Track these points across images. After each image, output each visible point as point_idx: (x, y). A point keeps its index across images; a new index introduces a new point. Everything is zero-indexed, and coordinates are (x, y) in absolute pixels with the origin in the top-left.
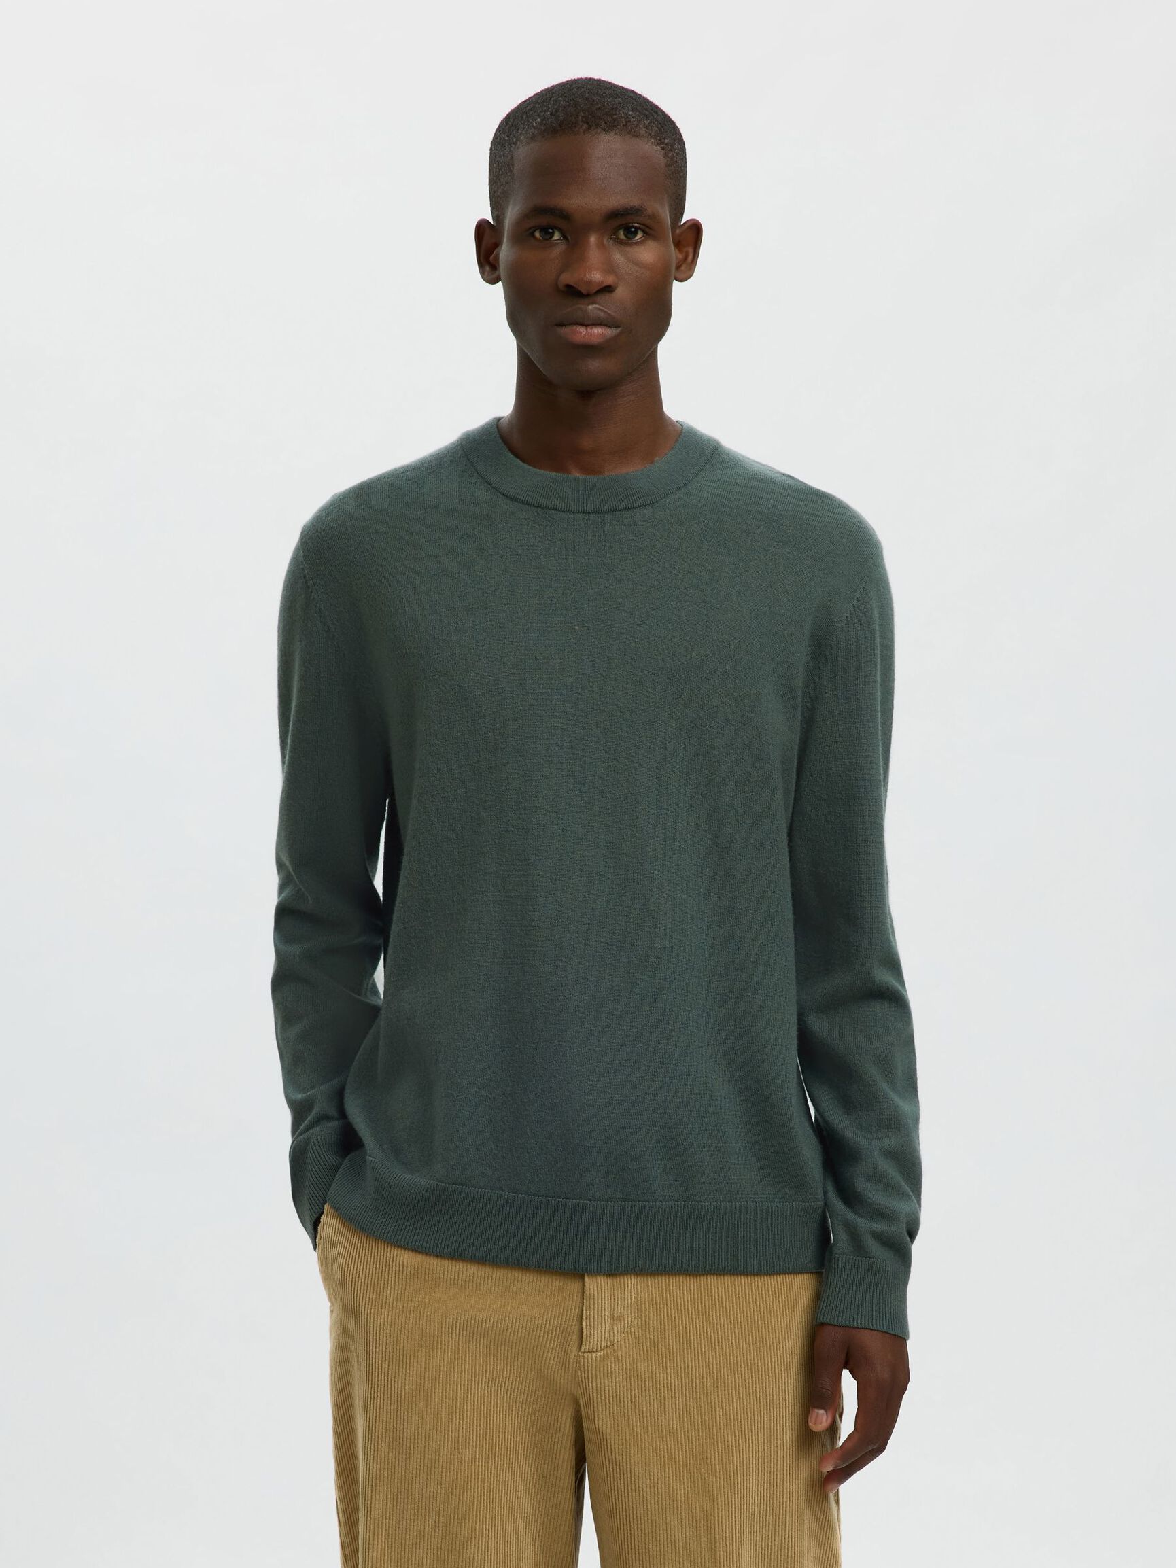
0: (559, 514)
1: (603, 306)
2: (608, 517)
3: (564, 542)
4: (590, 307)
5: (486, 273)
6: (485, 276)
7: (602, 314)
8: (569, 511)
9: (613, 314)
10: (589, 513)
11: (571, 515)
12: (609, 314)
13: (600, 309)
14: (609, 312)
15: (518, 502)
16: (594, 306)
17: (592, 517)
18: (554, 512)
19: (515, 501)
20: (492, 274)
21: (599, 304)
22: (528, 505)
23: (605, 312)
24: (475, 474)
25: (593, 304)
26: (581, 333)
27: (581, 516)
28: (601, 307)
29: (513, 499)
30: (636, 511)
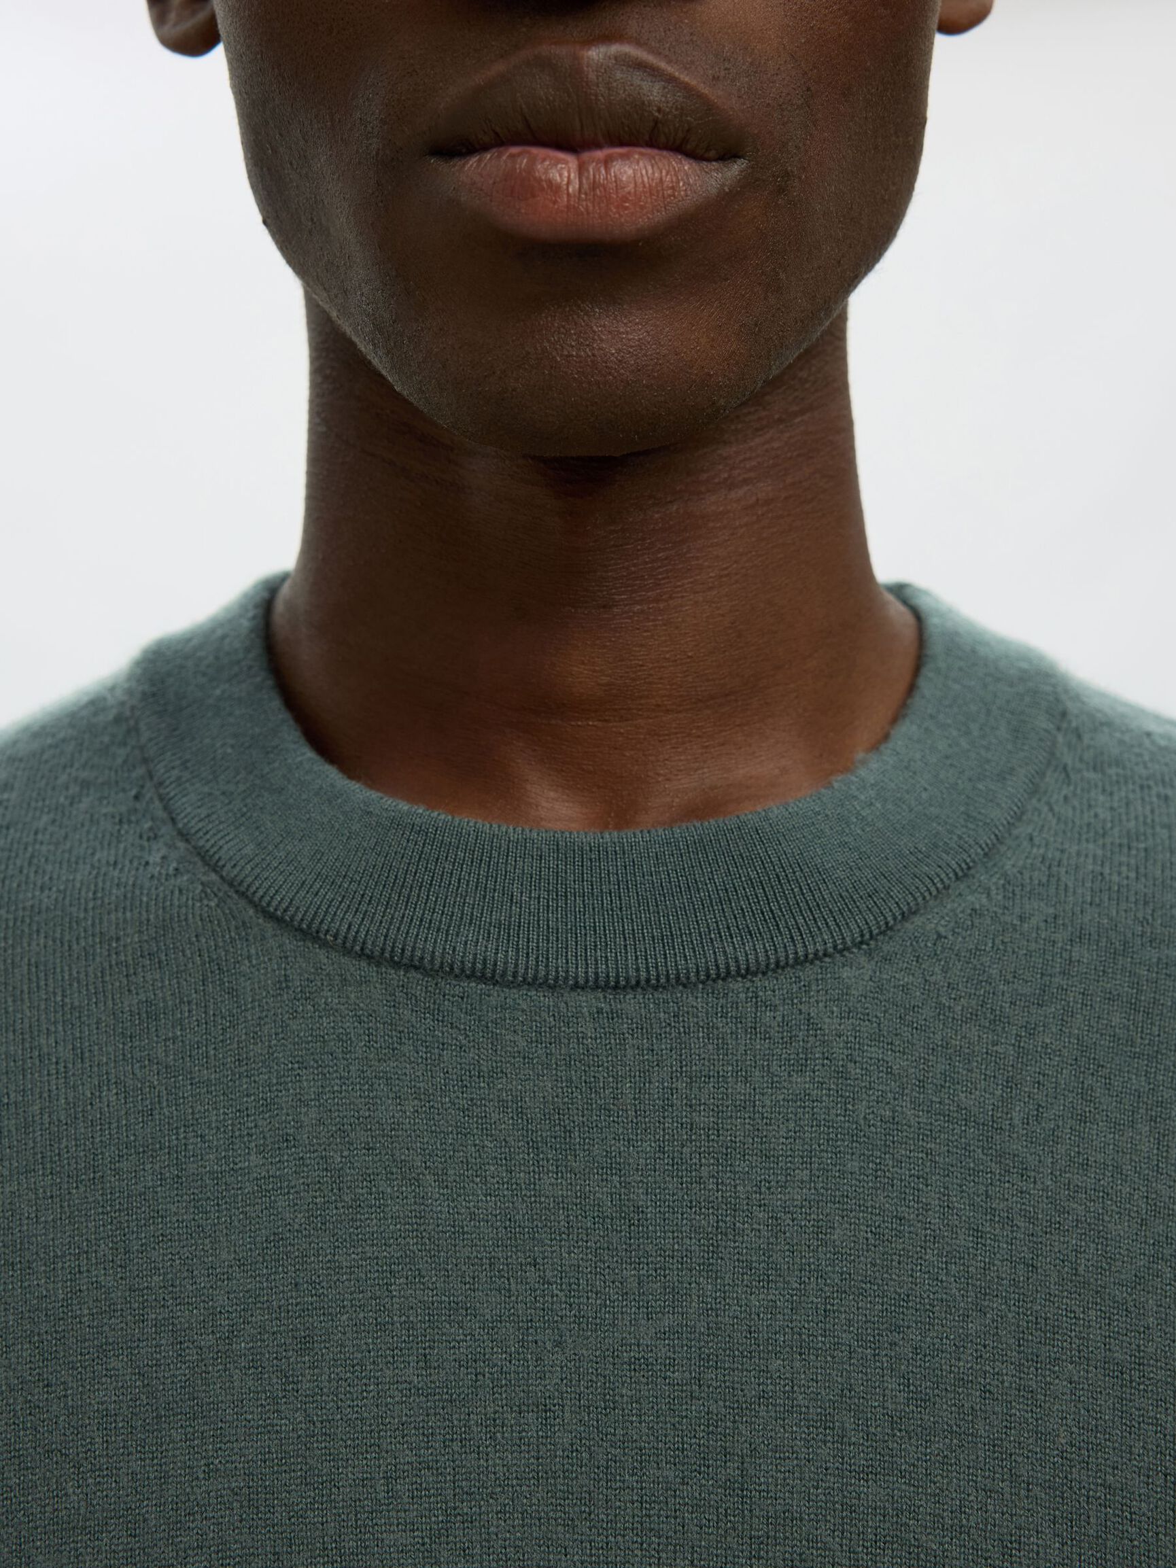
0: (496, 996)
1: (657, 53)
2: (697, 1001)
3: (521, 1113)
4: (596, 54)
5: (172, 16)
6: (167, 29)
7: (654, 92)
8: (533, 983)
9: (705, 90)
10: (616, 987)
11: (545, 999)
12: (686, 88)
13: (640, 65)
14: (685, 78)
15: (324, 945)
16: (615, 49)
17: (631, 1003)
18: (474, 987)
19: (316, 938)
20: (194, 13)
21: (638, 43)
22: (370, 957)
23: (671, 79)
24: (166, 830)
25: (607, 38)
26: (554, 188)
27: (586, 1002)
28: (650, 59)
29: (310, 934)
30: (809, 973)
